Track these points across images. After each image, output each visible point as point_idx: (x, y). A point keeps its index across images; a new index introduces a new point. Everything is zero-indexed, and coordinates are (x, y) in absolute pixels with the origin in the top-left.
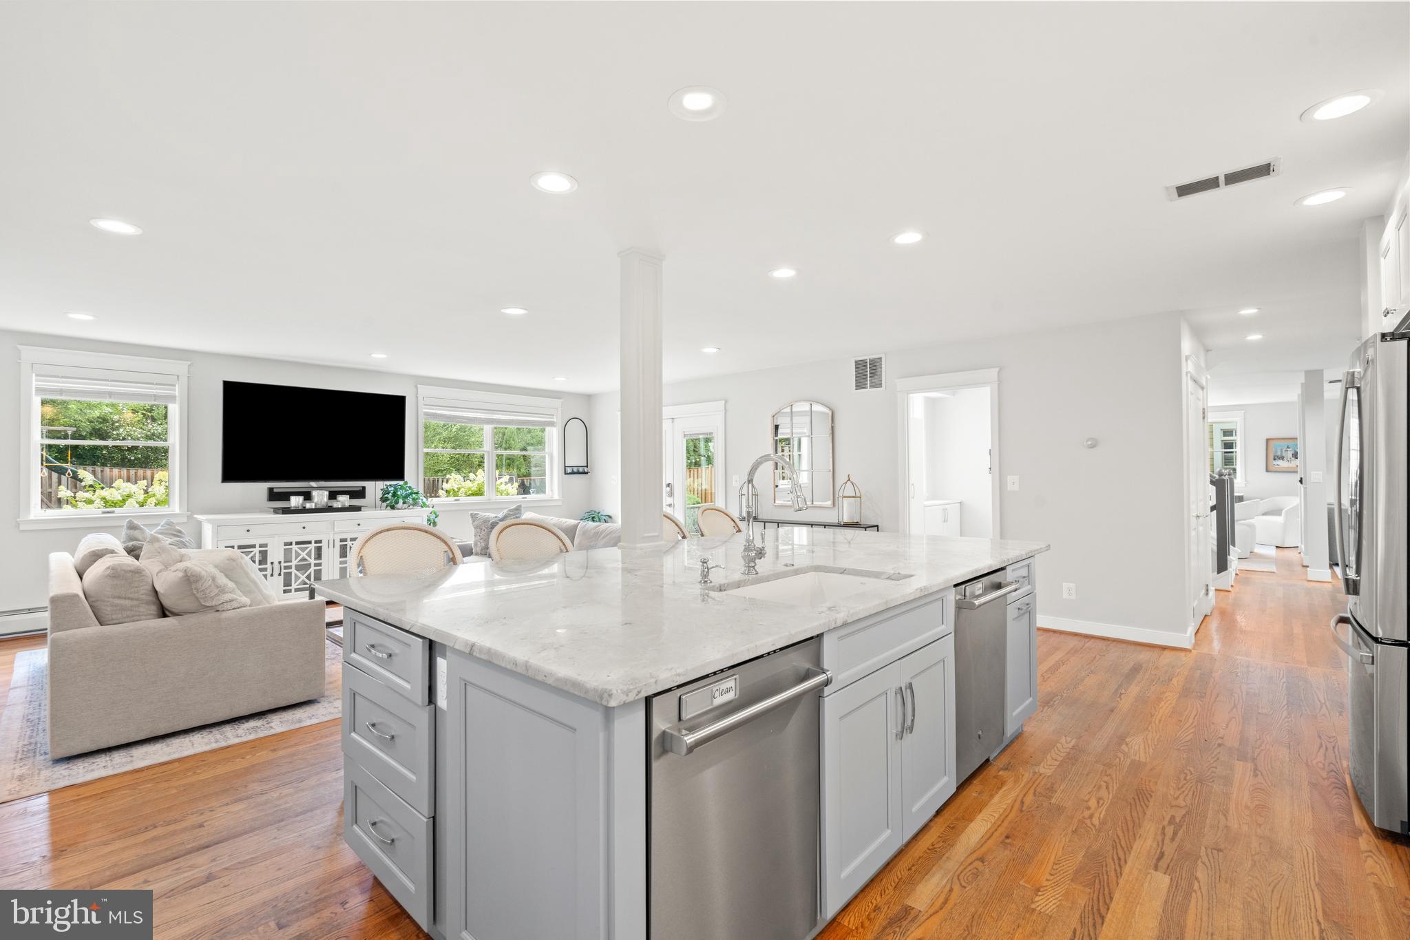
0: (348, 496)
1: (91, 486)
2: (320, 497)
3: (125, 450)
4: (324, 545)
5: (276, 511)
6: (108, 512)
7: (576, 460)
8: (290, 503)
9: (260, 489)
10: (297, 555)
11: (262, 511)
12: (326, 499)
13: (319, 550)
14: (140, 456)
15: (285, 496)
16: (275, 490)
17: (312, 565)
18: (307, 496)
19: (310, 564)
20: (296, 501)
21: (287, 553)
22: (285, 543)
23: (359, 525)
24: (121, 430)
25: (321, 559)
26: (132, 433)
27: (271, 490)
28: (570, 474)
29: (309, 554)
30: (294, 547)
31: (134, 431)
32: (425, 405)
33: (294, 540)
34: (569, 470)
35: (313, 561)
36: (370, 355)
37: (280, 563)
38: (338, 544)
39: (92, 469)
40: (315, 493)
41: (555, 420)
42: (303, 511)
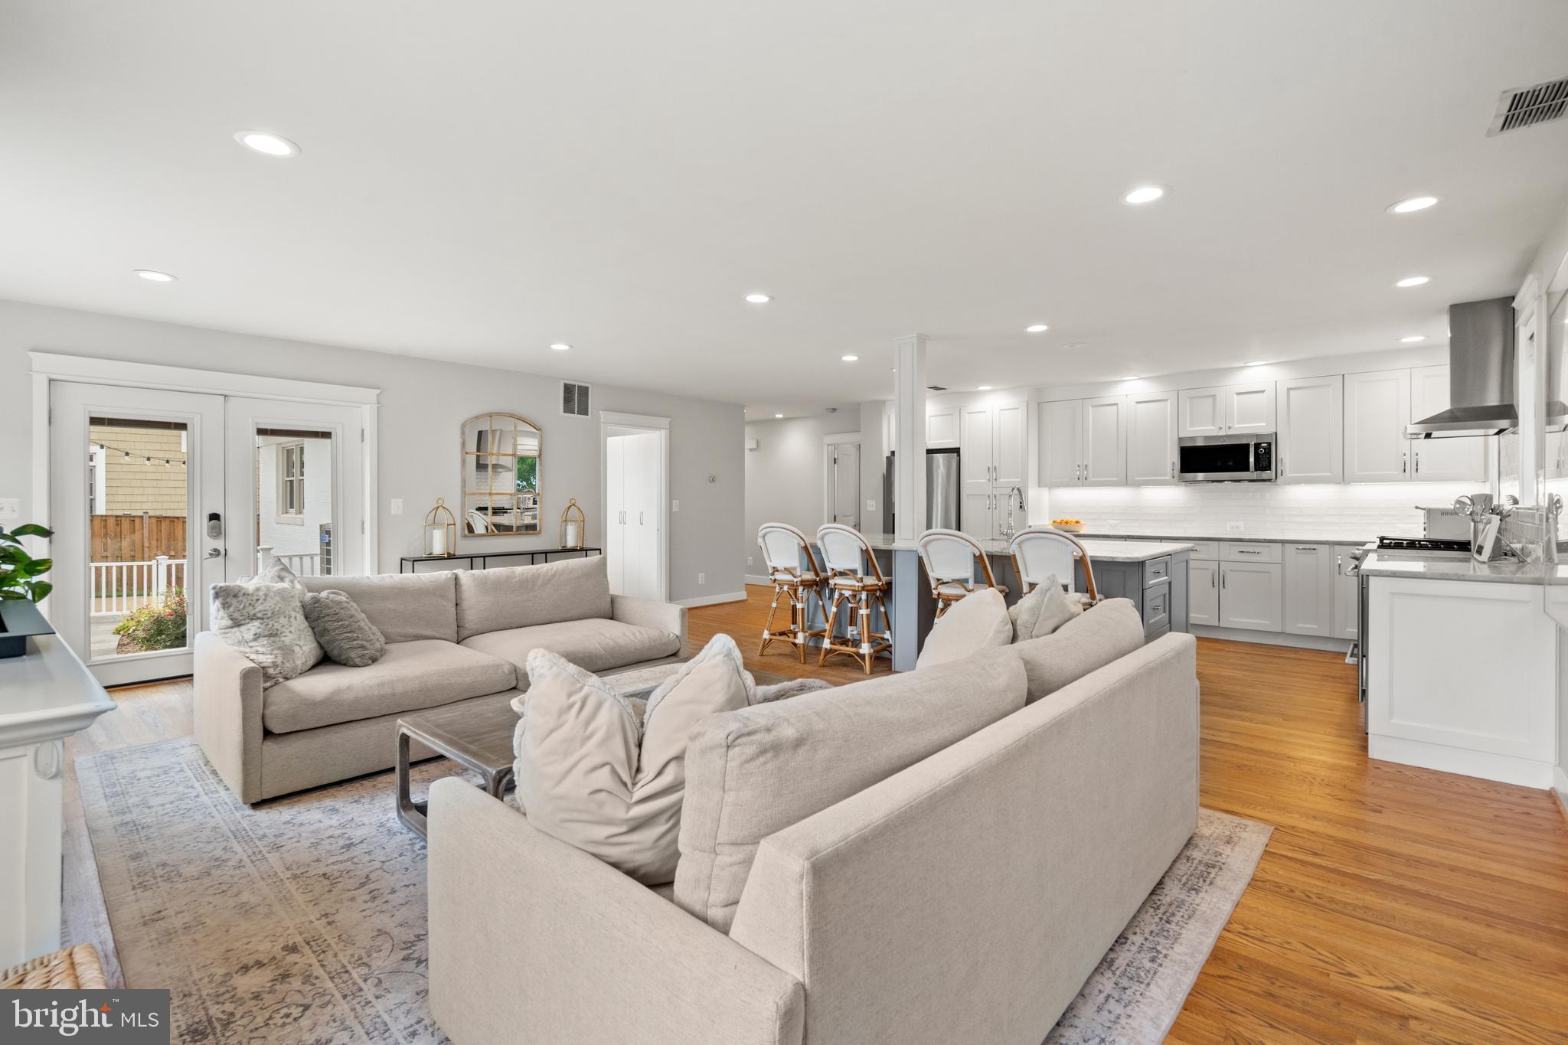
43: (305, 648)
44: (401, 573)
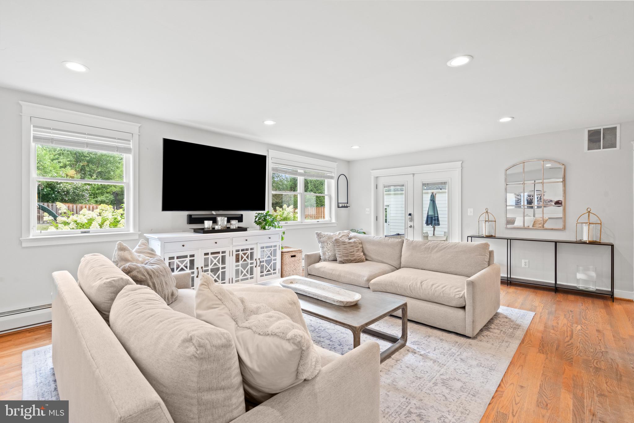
0: (237, 221)
1: (65, 213)
2: (222, 222)
3: (63, 195)
4: (227, 254)
5: (196, 231)
6: (85, 232)
7: (343, 200)
8: (204, 225)
9: (183, 215)
10: (212, 262)
11: (184, 231)
12: (226, 223)
13: (223, 258)
14: (70, 198)
15: (201, 220)
16: (193, 217)
17: (220, 268)
18: (215, 221)
19: (219, 268)
20: (208, 224)
21: (206, 260)
22: (204, 254)
23: (246, 240)
24: (61, 185)
25: (225, 264)
26: (67, 186)
27: (190, 217)
28: (341, 207)
29: (218, 261)
30: (210, 256)
31: (68, 186)
32: (272, 163)
33: (210, 251)
34: (340, 205)
35: (220, 266)
36: (263, 122)
37: (202, 268)
38: (235, 253)
39: (47, 204)
40: (219, 219)
41: (333, 175)
42: (213, 231)
43: (329, 253)
44: (471, 242)
